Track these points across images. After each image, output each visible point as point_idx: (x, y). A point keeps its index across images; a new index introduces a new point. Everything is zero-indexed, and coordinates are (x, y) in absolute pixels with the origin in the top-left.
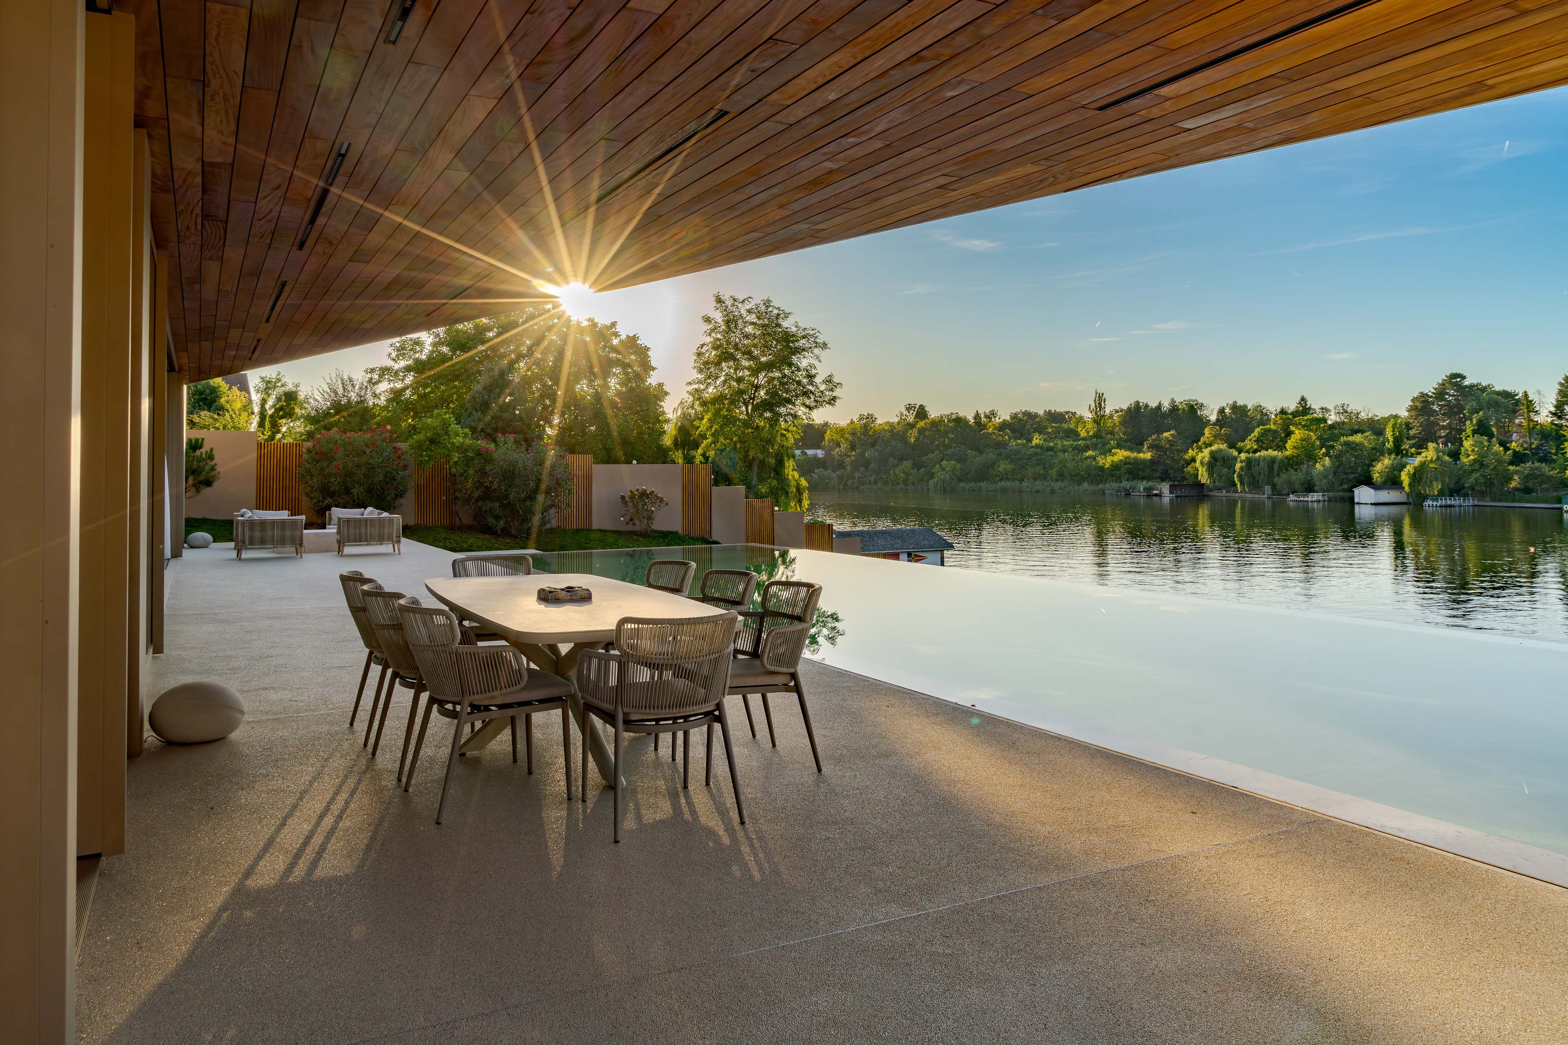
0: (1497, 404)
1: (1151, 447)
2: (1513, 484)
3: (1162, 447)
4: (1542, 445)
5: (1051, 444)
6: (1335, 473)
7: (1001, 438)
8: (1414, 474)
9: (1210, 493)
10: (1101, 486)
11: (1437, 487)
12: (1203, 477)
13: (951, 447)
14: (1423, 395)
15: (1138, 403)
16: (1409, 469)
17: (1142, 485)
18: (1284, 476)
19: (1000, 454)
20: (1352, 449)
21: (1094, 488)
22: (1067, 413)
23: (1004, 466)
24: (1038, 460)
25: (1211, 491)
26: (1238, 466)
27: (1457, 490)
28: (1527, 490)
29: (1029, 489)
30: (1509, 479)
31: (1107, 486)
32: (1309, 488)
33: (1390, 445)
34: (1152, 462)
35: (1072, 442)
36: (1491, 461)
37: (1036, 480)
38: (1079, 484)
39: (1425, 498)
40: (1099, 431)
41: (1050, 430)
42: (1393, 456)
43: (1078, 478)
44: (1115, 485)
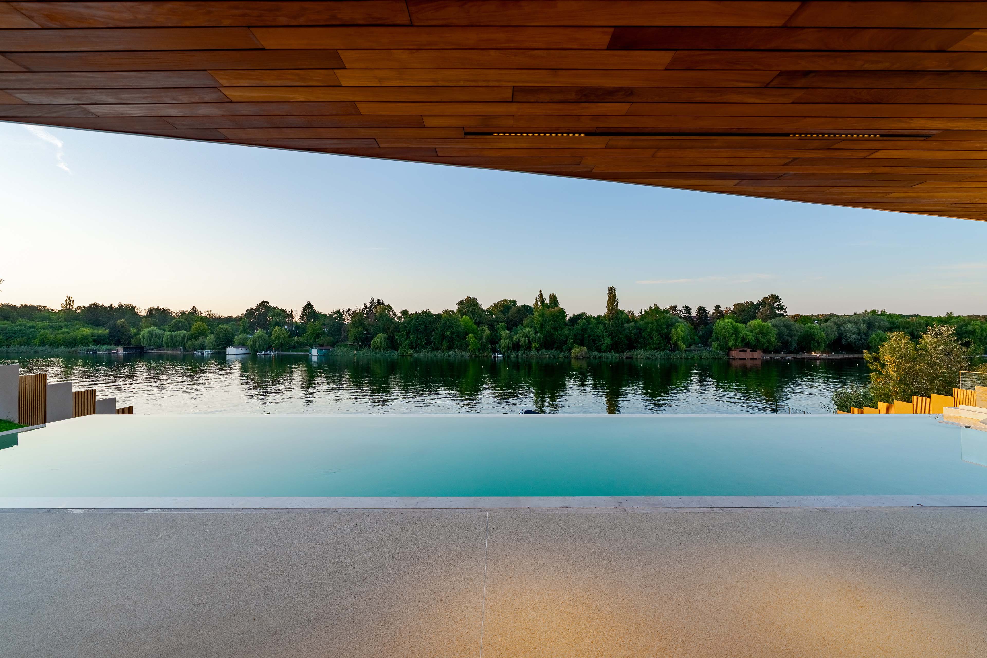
0: (280, 314)
6: (216, 341)
9: (147, 351)
10: (74, 349)
12: (144, 342)
14: (250, 309)
15: (96, 304)
17: (104, 348)
18: (190, 343)
21: (69, 349)
26: (164, 338)
27: (270, 348)
30: (290, 343)
32: (204, 348)
34: (109, 335)
36: (281, 336)
37: (21, 346)
39: (257, 351)
42: (243, 334)
44: (85, 348)
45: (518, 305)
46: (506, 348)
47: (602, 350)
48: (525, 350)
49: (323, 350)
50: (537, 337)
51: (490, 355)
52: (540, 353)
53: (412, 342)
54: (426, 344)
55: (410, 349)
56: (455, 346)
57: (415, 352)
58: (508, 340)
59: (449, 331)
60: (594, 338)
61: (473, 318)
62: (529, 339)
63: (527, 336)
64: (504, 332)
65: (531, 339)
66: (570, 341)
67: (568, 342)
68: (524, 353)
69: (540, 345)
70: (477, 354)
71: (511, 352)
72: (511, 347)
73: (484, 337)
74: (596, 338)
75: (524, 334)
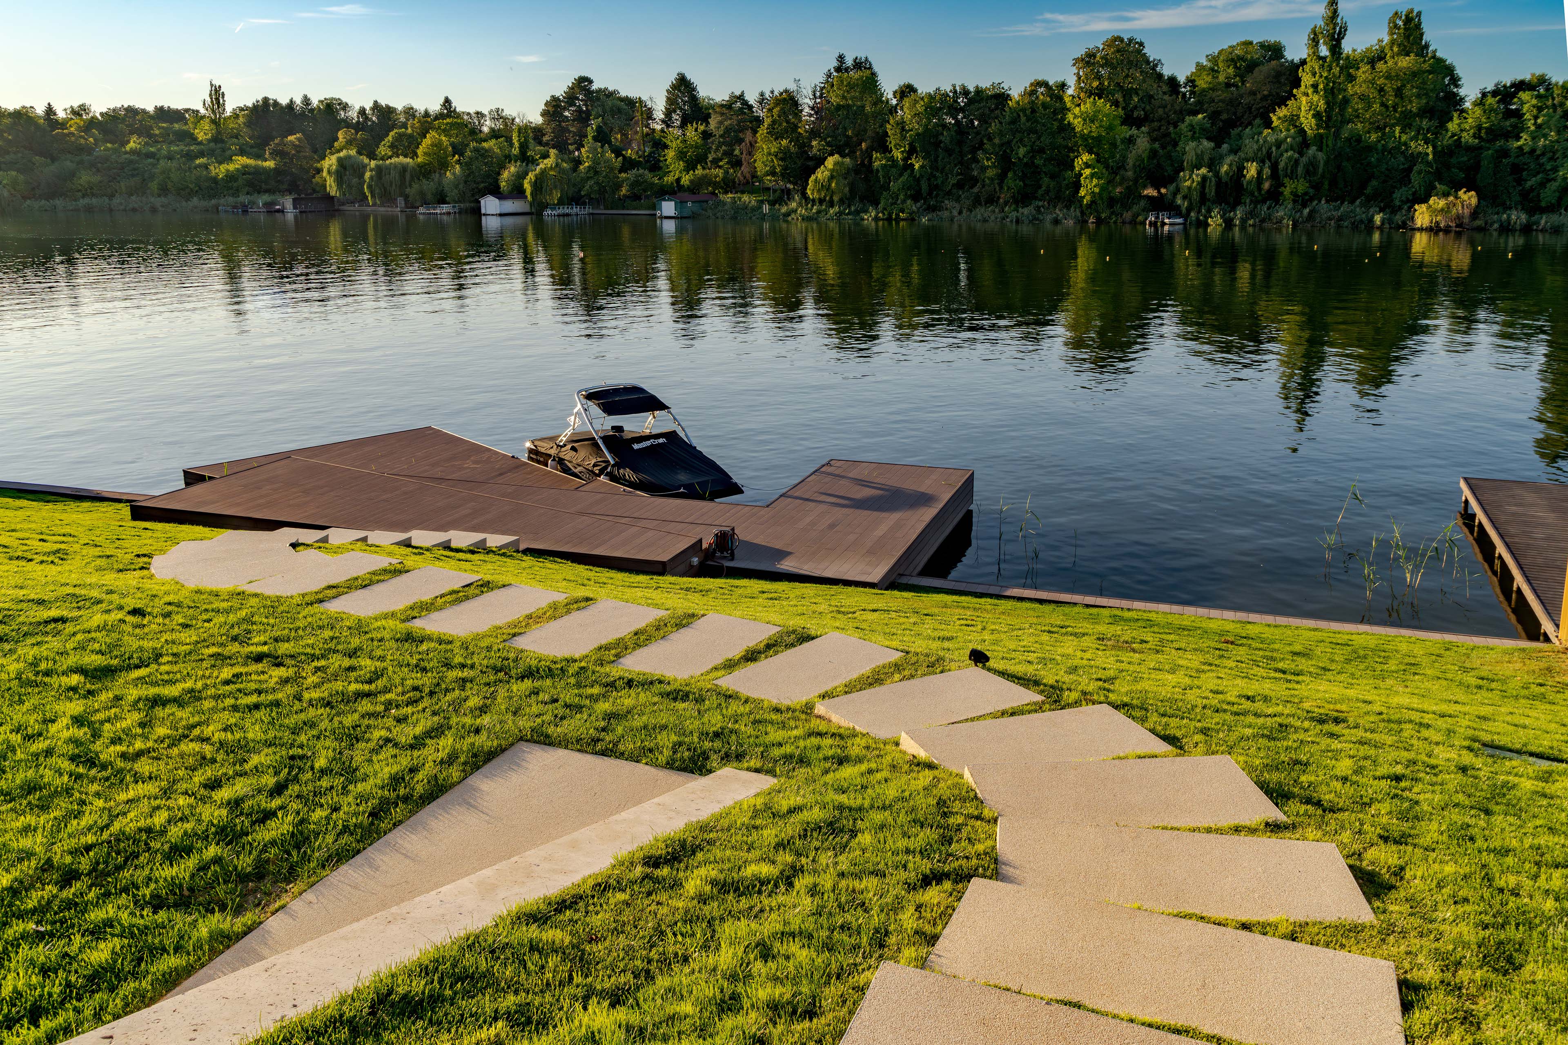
0: (620, 110)
1: (275, 154)
2: (624, 191)
3: (288, 154)
4: (654, 152)
5: (152, 149)
6: (466, 182)
7: (82, 141)
8: (536, 181)
9: (342, 208)
10: (214, 202)
11: (557, 195)
12: (332, 187)
13: (8, 153)
14: (554, 99)
15: (266, 100)
16: (531, 176)
17: (261, 200)
18: (416, 186)
19: (81, 162)
20: (482, 155)
21: (204, 203)
22: (187, 110)
23: (85, 178)
24: (135, 169)
25: (343, 204)
26: (368, 175)
27: (575, 199)
28: (636, 197)
29: (122, 207)
30: (619, 186)
31: (222, 201)
32: (442, 200)
33: (516, 151)
34: (276, 171)
35: (182, 147)
36: (602, 168)
37: (131, 195)
38: (187, 200)
39: (546, 206)
40: (219, 132)
41: (157, 132)
42: (518, 163)
43: (185, 192)
44: (231, 200)
45: (1290, 58)
46: (1195, 196)
47: (1543, 204)
48: (1256, 202)
49: (689, 204)
50: (1304, 160)
51: (1140, 218)
52: (1306, 211)
53: (918, 180)
54: (960, 185)
55: (909, 202)
56: (1040, 192)
57: (925, 210)
58: (1203, 171)
59: (1025, 146)
60: (1516, 161)
61: (1122, 104)
62: (1274, 167)
63: (1269, 155)
64: (1192, 144)
65: (1282, 165)
66: (1420, 172)
67: (1414, 176)
68: (1251, 214)
69: (1312, 187)
70: (1103, 216)
71: (1209, 211)
72: (1211, 191)
73: (1130, 162)
74: (1525, 159)
75: (1260, 149)
